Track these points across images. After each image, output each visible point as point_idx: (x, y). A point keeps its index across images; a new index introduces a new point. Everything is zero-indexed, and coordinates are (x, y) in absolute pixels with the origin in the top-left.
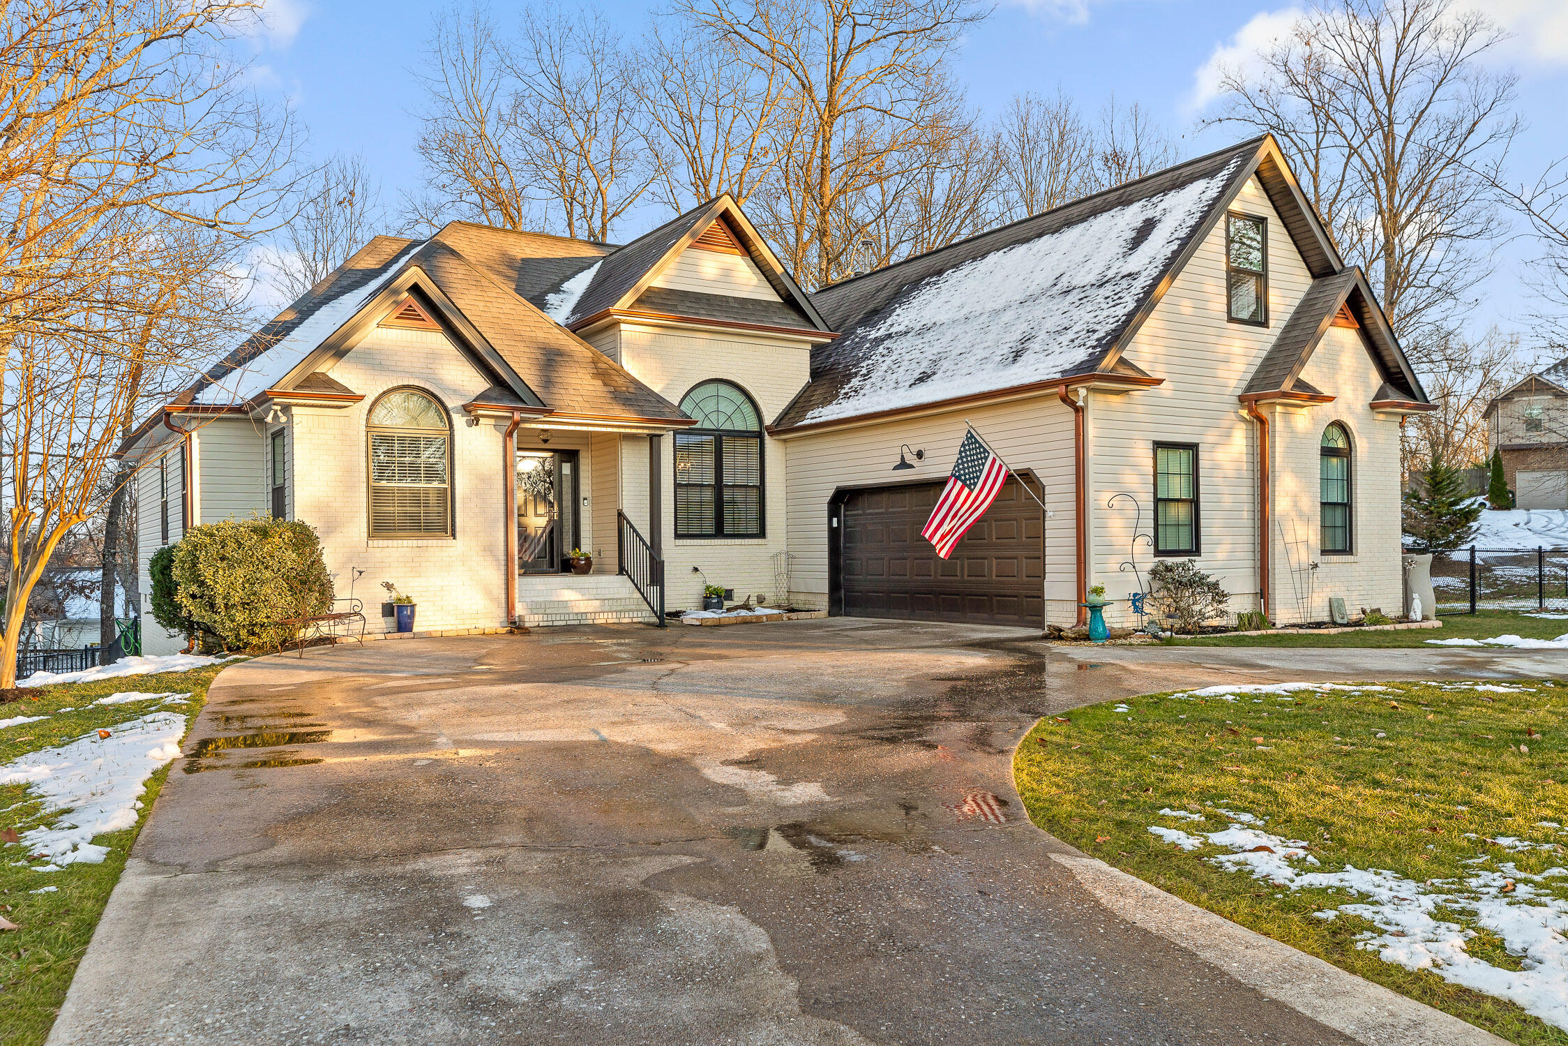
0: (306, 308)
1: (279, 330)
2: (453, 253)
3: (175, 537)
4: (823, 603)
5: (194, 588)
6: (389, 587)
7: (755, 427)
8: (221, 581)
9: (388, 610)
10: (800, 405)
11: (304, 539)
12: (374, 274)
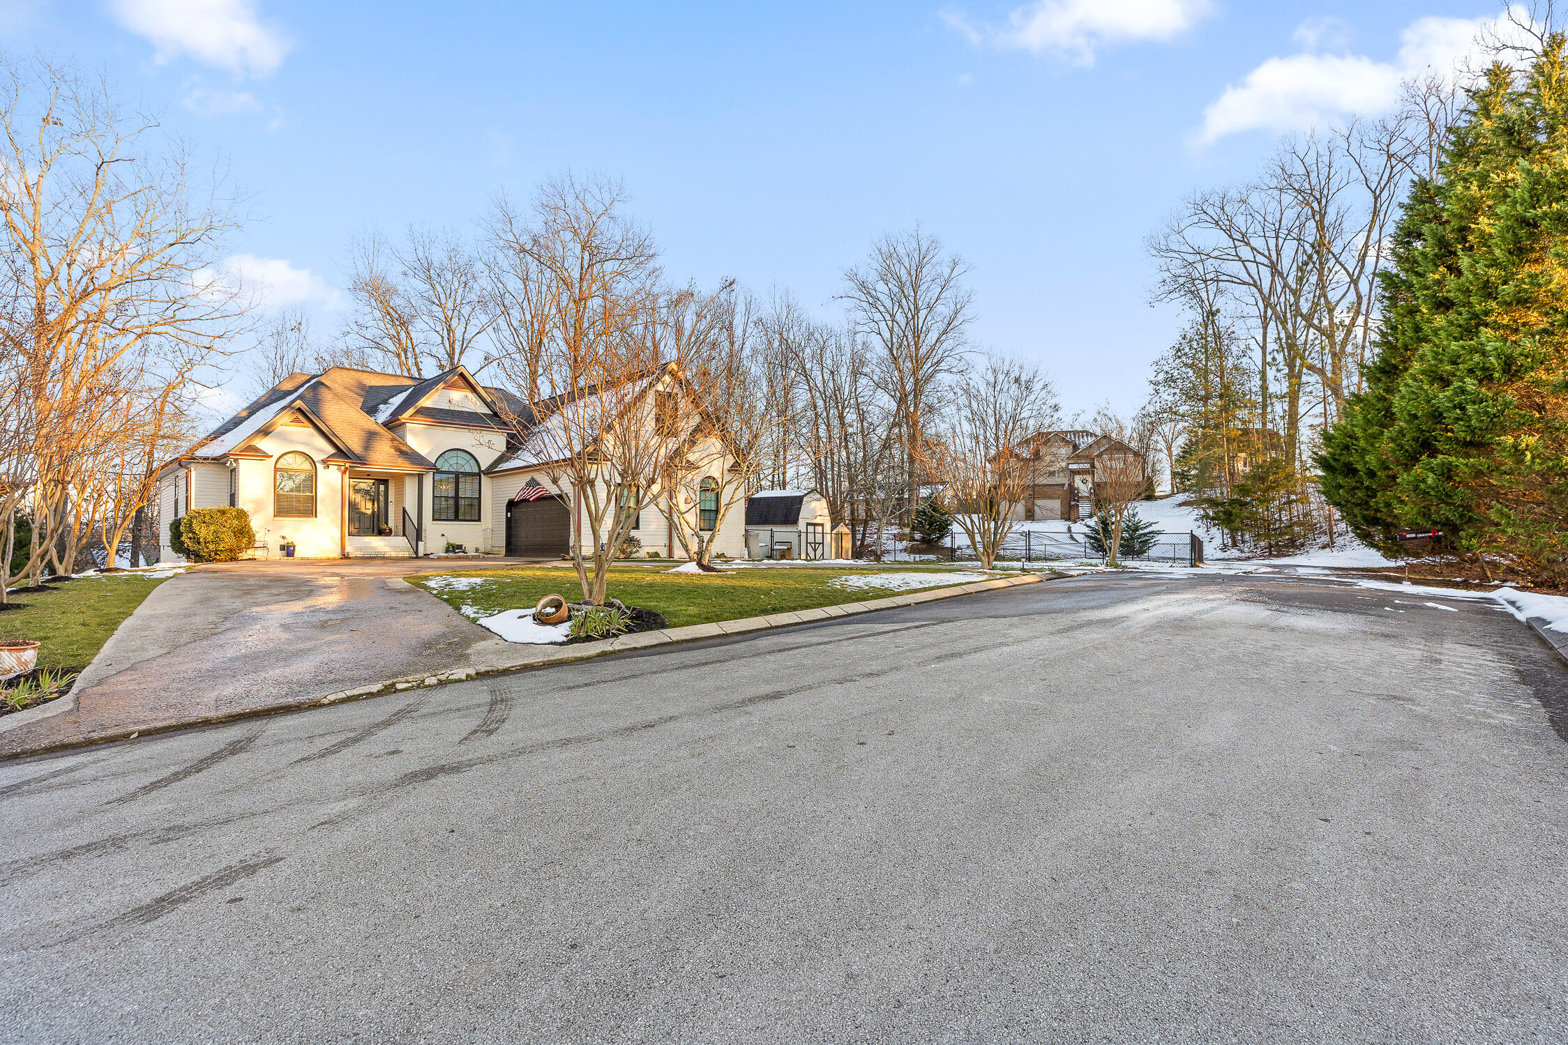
0: (253, 409)
1: (236, 422)
2: (327, 386)
3: (182, 513)
4: (503, 551)
5: (190, 535)
6: (283, 538)
7: (476, 470)
8: (203, 532)
9: (282, 548)
10: (501, 459)
11: (242, 515)
12: (290, 393)
